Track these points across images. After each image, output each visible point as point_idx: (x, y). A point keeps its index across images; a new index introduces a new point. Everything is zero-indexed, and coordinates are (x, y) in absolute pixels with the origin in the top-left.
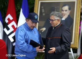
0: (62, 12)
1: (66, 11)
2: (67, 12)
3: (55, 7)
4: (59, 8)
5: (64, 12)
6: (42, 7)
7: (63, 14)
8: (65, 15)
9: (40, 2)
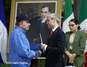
0: (42, 14)
1: (46, 12)
2: (47, 14)
3: (34, 9)
4: (38, 10)
5: (44, 14)
6: (20, 9)
7: (43, 16)
8: (45, 17)
9: (17, 3)
